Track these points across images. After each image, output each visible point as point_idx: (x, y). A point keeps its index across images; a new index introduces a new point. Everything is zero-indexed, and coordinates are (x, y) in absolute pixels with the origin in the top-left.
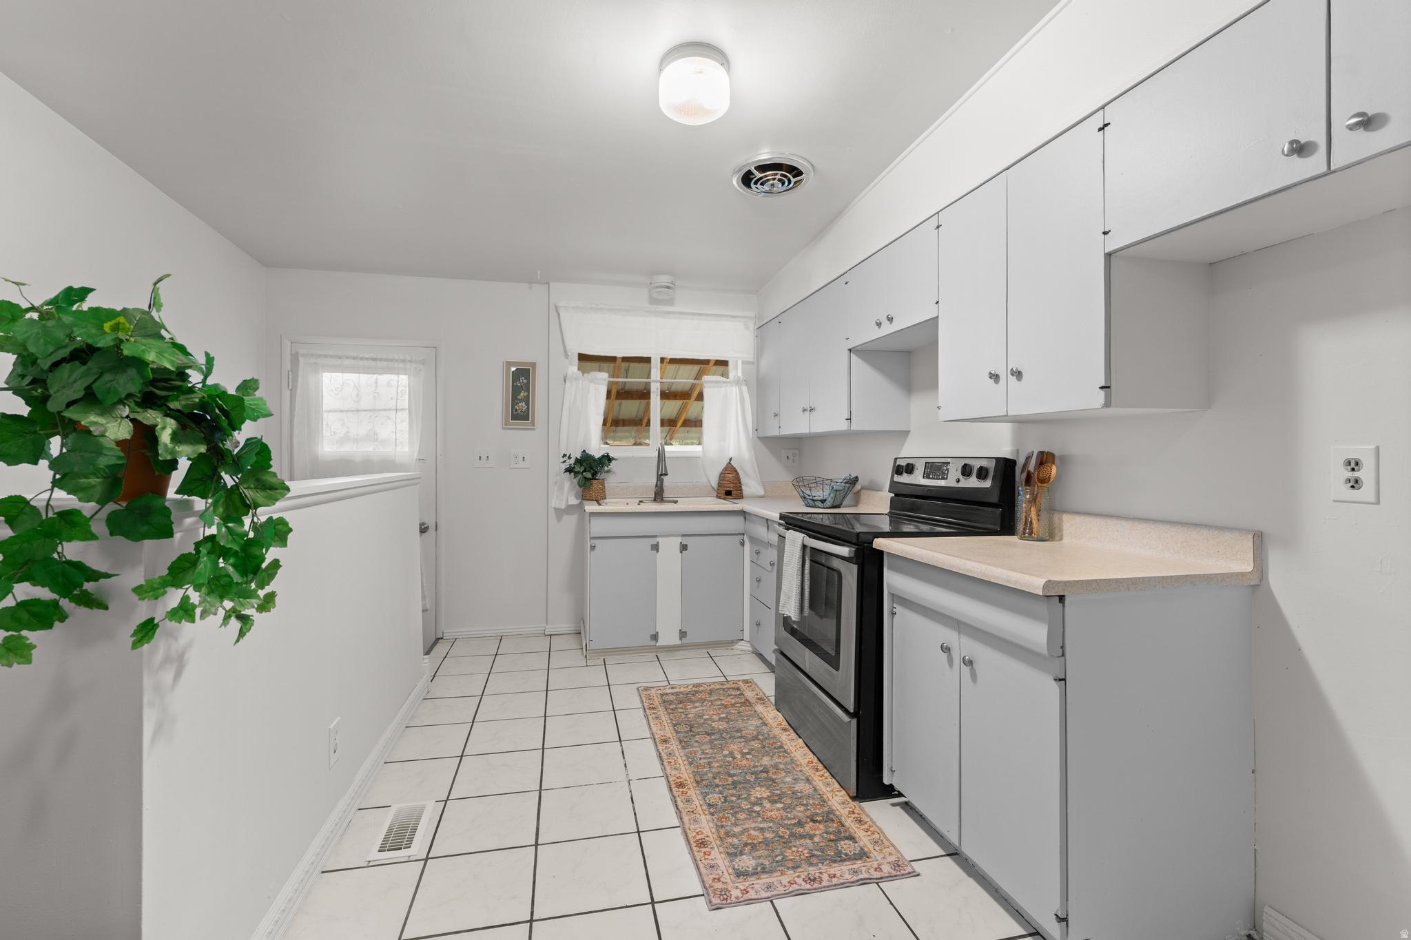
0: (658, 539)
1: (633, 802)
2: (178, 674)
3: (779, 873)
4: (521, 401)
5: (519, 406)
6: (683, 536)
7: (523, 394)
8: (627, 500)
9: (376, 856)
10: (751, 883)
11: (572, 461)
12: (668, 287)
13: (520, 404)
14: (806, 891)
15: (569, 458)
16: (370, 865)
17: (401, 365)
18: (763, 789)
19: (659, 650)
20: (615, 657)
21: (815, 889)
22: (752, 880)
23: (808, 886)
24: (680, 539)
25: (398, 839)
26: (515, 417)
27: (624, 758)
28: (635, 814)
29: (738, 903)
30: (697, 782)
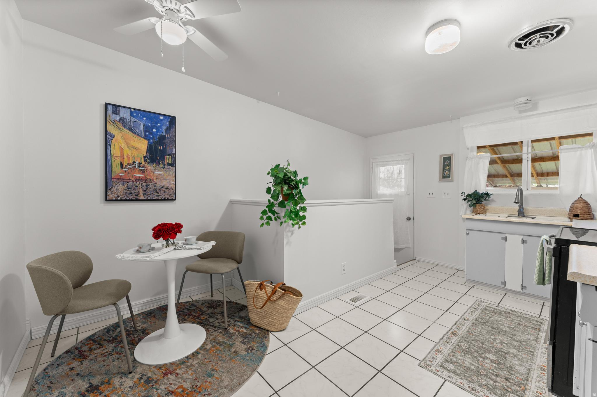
0: (506, 235)
1: (428, 328)
2: (292, 234)
3: (460, 378)
4: (447, 170)
5: (446, 173)
6: (523, 235)
7: (448, 167)
8: (499, 215)
9: (348, 301)
10: (443, 371)
11: (465, 195)
12: (526, 103)
13: (446, 172)
14: (465, 389)
15: (464, 194)
16: (346, 302)
17: (401, 162)
18: (494, 356)
19: (508, 291)
20: (481, 286)
21: (470, 392)
22: (445, 371)
23: (468, 389)
24: (522, 237)
25: (354, 300)
26: (444, 177)
27: (441, 316)
28: (424, 331)
29: (431, 371)
30: (463, 337)
